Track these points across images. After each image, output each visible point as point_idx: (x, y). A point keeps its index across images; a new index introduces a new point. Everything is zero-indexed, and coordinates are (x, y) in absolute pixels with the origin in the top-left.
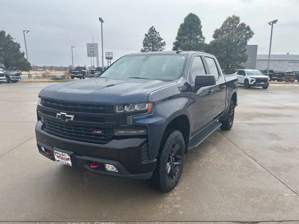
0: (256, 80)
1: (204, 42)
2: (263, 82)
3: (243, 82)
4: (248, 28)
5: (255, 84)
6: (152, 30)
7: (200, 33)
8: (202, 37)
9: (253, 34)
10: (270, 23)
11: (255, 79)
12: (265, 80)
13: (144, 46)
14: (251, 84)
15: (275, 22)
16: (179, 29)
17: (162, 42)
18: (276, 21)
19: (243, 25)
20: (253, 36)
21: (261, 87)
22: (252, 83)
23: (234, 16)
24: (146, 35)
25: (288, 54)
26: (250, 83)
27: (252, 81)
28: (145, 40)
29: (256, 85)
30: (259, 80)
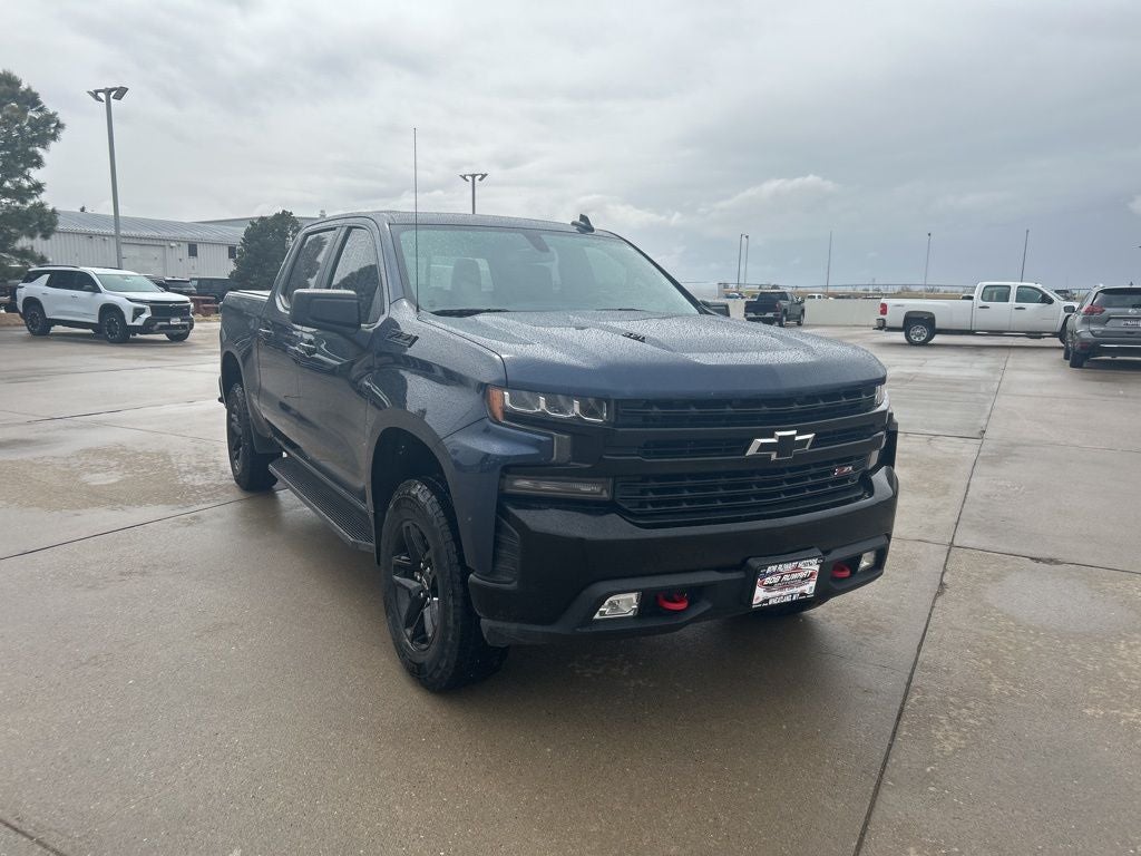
0: (152, 308)
2: (175, 316)
3: (95, 320)
5: (153, 326)
9: (60, 126)
10: (97, 92)
11: (147, 307)
12: (180, 310)
14: (135, 323)
15: (121, 92)
19: (9, 81)
20: (63, 134)
21: (163, 337)
22: (139, 322)
25: (83, 210)
26: (129, 323)
27: (138, 313)
29: (155, 327)
30: (160, 309)
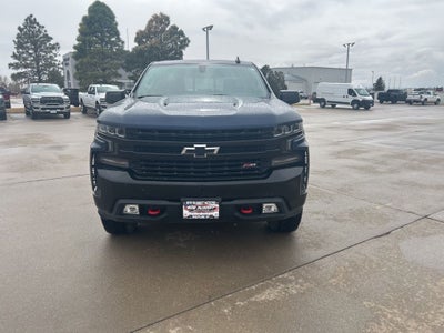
1: (123, 46)
4: (182, 33)
6: (30, 21)
7: (117, 34)
8: (119, 39)
9: (189, 41)
10: (204, 28)
13: (17, 48)
16: (80, 25)
17: (52, 42)
18: (211, 27)
19: (175, 28)
23: (161, 14)
24: (19, 28)
28: (18, 36)
